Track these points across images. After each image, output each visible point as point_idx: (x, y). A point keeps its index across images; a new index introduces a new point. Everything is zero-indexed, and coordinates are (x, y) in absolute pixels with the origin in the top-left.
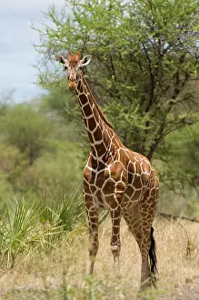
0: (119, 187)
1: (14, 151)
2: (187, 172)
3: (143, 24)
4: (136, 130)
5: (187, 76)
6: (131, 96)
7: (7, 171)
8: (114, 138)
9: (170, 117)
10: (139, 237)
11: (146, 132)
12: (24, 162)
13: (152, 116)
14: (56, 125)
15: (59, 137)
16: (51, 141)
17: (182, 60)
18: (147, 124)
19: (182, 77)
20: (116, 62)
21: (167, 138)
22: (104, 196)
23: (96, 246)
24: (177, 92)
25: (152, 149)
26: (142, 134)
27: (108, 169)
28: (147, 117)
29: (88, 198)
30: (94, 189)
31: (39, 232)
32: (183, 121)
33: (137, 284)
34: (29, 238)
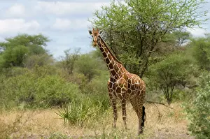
0: (123, 90)
1: (82, 75)
2: (158, 82)
3: (137, 18)
4: (135, 65)
5: (157, 41)
6: (133, 50)
7: (79, 84)
8: (121, 68)
9: (150, 58)
10: (137, 111)
11: (140, 66)
12: (86, 80)
13: (142, 59)
14: (100, 63)
15: (101, 69)
16: (98, 70)
17: (154, 34)
18: (140, 62)
19: (155, 41)
20: (125, 35)
21: (149, 68)
22: (117, 94)
23: (116, 116)
24: (153, 48)
25: (142, 73)
26: (138, 67)
27: (118, 82)
28: (140, 59)
29: (110, 95)
30: (112, 90)
31: (93, 110)
32: (156, 60)
33: (137, 133)
34: (89, 113)
